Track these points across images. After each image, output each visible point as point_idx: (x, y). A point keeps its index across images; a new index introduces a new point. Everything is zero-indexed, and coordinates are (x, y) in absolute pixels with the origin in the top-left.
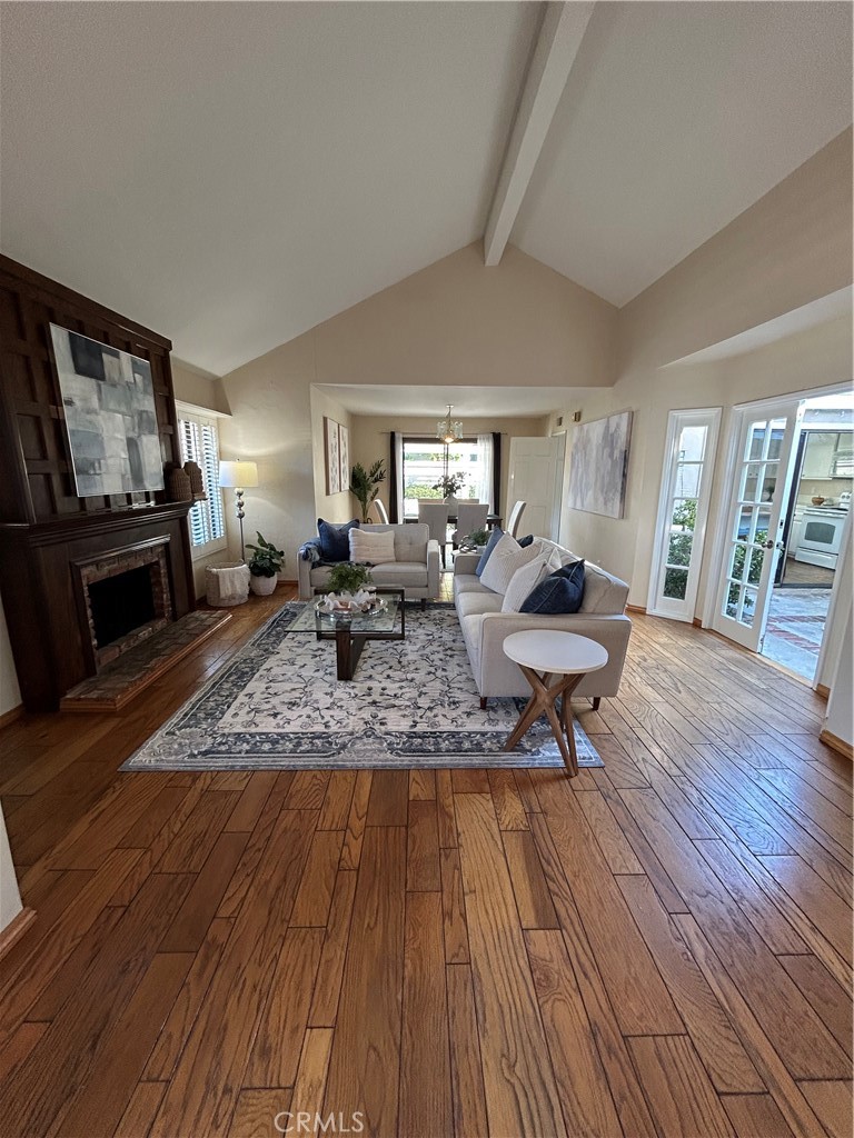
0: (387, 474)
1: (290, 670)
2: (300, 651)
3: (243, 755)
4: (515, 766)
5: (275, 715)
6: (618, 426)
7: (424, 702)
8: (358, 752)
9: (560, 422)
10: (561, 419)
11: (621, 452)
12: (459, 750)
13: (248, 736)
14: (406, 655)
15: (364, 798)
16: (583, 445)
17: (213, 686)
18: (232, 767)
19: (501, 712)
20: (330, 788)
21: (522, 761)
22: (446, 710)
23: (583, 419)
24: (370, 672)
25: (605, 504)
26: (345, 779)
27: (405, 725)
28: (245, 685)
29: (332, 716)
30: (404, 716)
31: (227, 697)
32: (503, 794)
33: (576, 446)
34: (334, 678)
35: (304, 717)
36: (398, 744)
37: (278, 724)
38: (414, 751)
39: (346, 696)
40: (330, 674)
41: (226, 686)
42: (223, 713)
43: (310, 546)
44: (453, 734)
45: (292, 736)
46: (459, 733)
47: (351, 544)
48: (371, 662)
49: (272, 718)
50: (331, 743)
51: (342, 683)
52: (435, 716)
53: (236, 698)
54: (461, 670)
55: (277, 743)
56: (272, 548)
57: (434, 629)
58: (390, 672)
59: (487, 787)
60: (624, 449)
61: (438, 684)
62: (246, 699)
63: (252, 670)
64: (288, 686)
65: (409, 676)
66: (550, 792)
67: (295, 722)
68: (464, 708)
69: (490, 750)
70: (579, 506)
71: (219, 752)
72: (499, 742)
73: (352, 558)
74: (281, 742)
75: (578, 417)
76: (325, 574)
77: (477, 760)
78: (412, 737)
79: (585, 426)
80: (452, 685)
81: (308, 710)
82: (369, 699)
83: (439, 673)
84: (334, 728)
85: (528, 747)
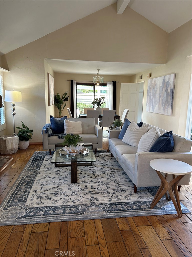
0: (69, 98)
1: (49, 180)
2: (49, 172)
3: (42, 216)
4: (157, 214)
5: (50, 199)
6: (169, 79)
7: (110, 190)
8: (91, 212)
9: (141, 77)
10: (142, 76)
11: (171, 89)
12: (132, 209)
13: (41, 208)
14: (95, 172)
15: (101, 231)
16: (153, 87)
17: (17, 188)
18: (39, 221)
19: (143, 193)
20: (85, 227)
21: (159, 212)
22: (121, 193)
23: (152, 76)
24: (83, 179)
25: (164, 110)
26: (90, 223)
27: (106, 200)
28: (31, 187)
29: (74, 198)
30: (105, 197)
31: (25, 192)
32: (156, 225)
33: (149, 87)
34: (69, 182)
35: (63, 199)
36: (107, 208)
37: (52, 203)
38: (114, 211)
39: (77, 190)
40: (67, 181)
41: (23, 188)
42: (26, 199)
43: (48, 127)
44: (128, 203)
45: (60, 207)
46: (130, 202)
47: (65, 126)
48: (82, 175)
49: (48, 200)
50: (78, 209)
51: (73, 184)
52: (117, 196)
53: (29, 192)
54: (120, 177)
55: (55, 210)
56: (28, 128)
57: (103, 161)
58: (91, 179)
59: (149, 223)
60: (172, 88)
61: (113, 183)
62: (34, 193)
63: (32, 180)
64: (51, 187)
65: (101, 180)
66: (174, 224)
67: (60, 201)
68: (127, 192)
69: (145, 209)
70: (151, 111)
71: (31, 216)
72: (147, 205)
73: (65, 132)
74: (57, 210)
75: (150, 75)
76: (55, 139)
77: (141, 213)
78: (111, 205)
79: (154, 79)
80: (119, 184)
81: (63, 196)
82: (87, 191)
83: (112, 179)
84: (77, 203)
85: (159, 207)
